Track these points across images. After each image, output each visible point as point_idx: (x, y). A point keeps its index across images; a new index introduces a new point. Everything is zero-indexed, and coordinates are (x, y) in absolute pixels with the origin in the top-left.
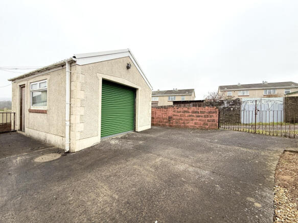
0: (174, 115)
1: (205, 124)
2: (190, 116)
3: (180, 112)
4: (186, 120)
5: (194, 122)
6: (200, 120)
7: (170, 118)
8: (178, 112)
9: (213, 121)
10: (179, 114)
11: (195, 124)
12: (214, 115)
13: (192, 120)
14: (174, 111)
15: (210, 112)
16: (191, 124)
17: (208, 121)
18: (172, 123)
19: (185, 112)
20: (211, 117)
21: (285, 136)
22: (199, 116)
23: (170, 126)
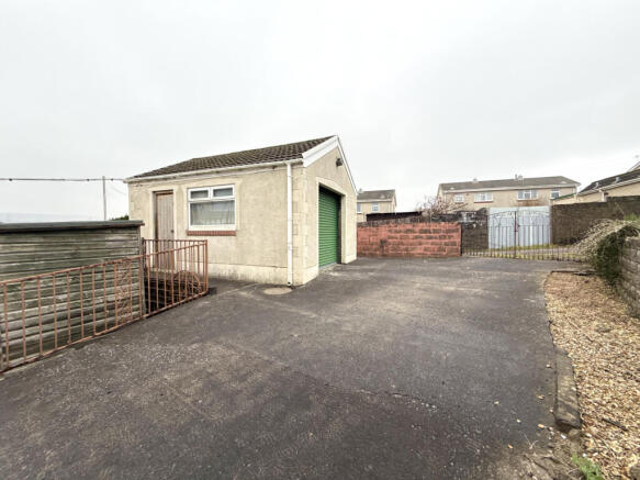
0: (389, 238)
1: (440, 249)
2: (416, 237)
3: (400, 232)
4: (411, 244)
5: (423, 246)
6: (432, 244)
7: (383, 242)
8: (396, 232)
9: (454, 244)
10: (398, 235)
11: (425, 250)
12: (454, 234)
13: (420, 244)
14: (390, 231)
15: (448, 231)
16: (419, 250)
17: (446, 244)
18: (387, 251)
19: (408, 231)
20: (450, 237)
21: (553, 259)
22: (431, 238)
23: (384, 256)
